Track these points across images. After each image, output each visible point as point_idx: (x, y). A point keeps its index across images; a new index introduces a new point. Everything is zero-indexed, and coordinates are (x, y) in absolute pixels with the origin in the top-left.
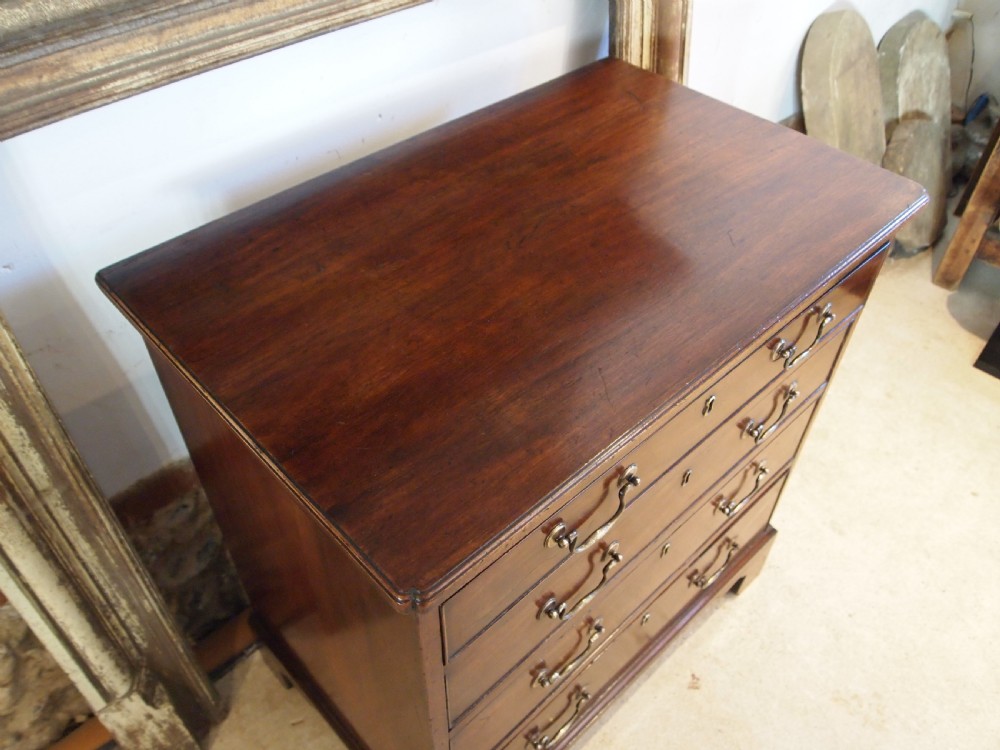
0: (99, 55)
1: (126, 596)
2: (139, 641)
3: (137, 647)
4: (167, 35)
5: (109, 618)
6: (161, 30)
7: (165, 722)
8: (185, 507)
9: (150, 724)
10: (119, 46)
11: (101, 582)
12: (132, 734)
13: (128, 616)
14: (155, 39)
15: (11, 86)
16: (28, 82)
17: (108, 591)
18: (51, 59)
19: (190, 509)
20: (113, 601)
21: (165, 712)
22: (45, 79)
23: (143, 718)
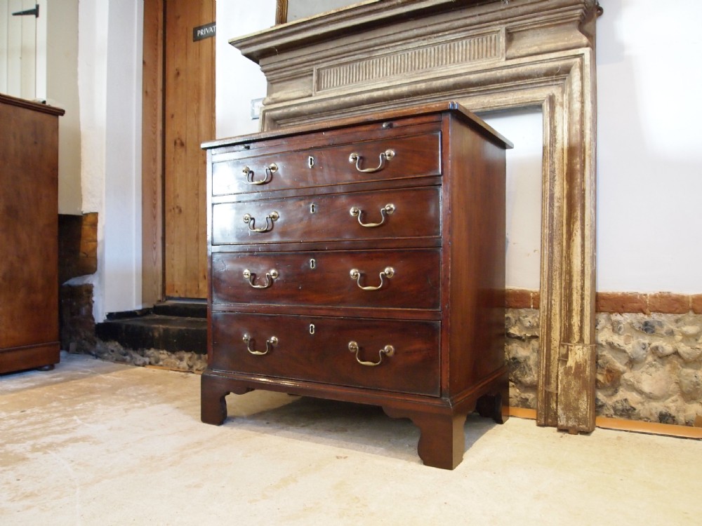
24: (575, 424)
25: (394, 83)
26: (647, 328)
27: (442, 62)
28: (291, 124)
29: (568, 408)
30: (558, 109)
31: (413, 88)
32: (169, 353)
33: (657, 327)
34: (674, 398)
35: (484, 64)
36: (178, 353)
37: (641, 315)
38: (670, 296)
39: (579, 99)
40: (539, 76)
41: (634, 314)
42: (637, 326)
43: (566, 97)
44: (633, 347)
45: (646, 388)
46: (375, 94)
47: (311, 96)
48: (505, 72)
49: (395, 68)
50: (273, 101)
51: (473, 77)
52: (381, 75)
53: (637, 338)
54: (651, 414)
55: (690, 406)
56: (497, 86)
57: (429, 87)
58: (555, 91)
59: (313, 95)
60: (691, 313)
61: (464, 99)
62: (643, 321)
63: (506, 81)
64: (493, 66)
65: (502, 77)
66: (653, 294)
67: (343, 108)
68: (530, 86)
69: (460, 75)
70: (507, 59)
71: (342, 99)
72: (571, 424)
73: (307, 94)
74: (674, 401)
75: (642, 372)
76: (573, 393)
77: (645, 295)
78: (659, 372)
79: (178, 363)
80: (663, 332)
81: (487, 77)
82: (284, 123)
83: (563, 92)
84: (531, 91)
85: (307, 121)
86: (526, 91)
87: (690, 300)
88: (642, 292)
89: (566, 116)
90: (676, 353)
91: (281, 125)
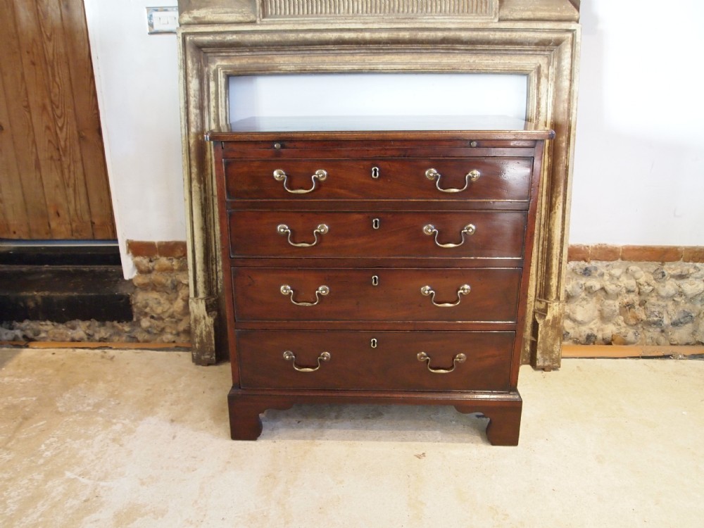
0: (283, 59)
2: (219, 287)
3: (217, 289)
4: (305, 59)
5: (212, 265)
6: (303, 57)
7: (208, 326)
9: (204, 321)
10: (290, 58)
11: (217, 247)
12: (197, 321)
13: (220, 271)
14: (301, 59)
15: (256, 60)
16: (261, 61)
17: (217, 253)
18: (269, 56)
20: (218, 259)
21: (210, 321)
22: (266, 61)
23: (202, 316)
24: (550, 364)
25: (371, 26)
26: (587, 272)
27: (427, 8)
28: (224, 54)
29: (545, 352)
30: (543, 80)
31: (394, 35)
32: (55, 324)
33: (593, 271)
34: (594, 321)
35: (476, 21)
36: (68, 322)
37: (583, 262)
38: (607, 248)
39: (569, 77)
40: (530, 44)
41: (577, 262)
42: (578, 270)
43: (552, 70)
44: (573, 287)
45: (579, 317)
46: (347, 36)
47: (253, 22)
48: (498, 36)
49: (369, 5)
50: (196, 22)
51: (464, 35)
52: (351, 11)
53: (576, 280)
54: (580, 336)
55: (606, 326)
56: (486, 47)
57: (414, 38)
58: (541, 60)
59: (258, 22)
60: (620, 260)
61: (448, 55)
62: (584, 268)
63: (497, 44)
64: (485, 26)
65: (495, 40)
66: (593, 245)
67: (302, 45)
68: (518, 52)
69: (449, 29)
70: (500, 20)
71: (301, 35)
72: (547, 364)
73: (249, 20)
74: (595, 324)
75: (577, 305)
76: (550, 341)
77: (588, 247)
78: (589, 305)
79: (70, 333)
80: (596, 275)
81: (479, 37)
82: (212, 52)
83: (549, 64)
84: (518, 57)
85: (247, 54)
86: (513, 57)
87: (621, 250)
88: (585, 244)
89: (551, 89)
90: (603, 289)
91: (209, 55)
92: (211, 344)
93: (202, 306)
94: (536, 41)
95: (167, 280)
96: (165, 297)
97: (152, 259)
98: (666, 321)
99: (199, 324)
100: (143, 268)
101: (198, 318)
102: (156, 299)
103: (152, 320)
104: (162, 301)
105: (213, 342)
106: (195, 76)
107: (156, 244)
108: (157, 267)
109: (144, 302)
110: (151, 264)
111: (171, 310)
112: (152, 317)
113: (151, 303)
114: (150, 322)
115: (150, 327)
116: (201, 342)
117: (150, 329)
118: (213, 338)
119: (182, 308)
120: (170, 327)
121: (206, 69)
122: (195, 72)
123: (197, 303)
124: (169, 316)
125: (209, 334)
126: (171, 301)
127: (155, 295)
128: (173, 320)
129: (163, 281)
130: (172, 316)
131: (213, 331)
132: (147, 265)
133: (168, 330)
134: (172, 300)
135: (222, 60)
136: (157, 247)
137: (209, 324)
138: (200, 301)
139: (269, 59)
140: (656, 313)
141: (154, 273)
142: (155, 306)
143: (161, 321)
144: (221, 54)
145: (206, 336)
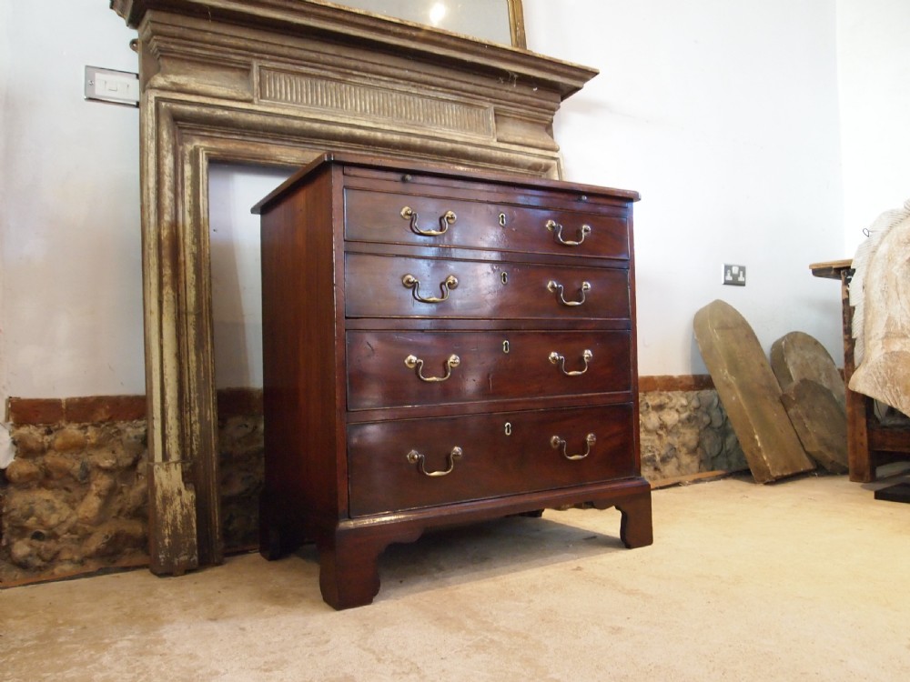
0: (279, 150)
1: (199, 407)
2: (194, 447)
3: (192, 450)
4: (305, 153)
5: (186, 412)
6: (304, 151)
7: (186, 505)
8: (247, 426)
9: (178, 498)
10: (288, 150)
11: (192, 387)
12: (167, 500)
13: (195, 422)
14: (301, 153)
15: (246, 147)
16: (252, 148)
17: (192, 395)
18: (263, 145)
19: (249, 430)
20: (192, 405)
21: (189, 496)
22: (258, 150)
23: (176, 491)
25: (381, 126)
27: (432, 120)
28: (206, 134)
31: (406, 139)
35: (478, 139)
40: (524, 166)
46: (358, 132)
47: (249, 101)
48: (499, 154)
49: (377, 107)
50: (174, 88)
51: (470, 149)
52: (359, 109)
57: (425, 144)
59: (256, 102)
63: (497, 163)
64: (487, 144)
65: (496, 158)
67: (304, 136)
69: (456, 142)
70: (498, 141)
71: (308, 124)
73: (244, 98)
81: (483, 153)
82: (189, 129)
85: (236, 137)
91: (184, 131)
92: (192, 535)
93: (176, 473)
94: (529, 164)
95: (74, 465)
96: (62, 497)
97: (52, 428)
98: (658, 458)
99: (171, 505)
100: (32, 445)
101: (169, 494)
102: (48, 501)
103: (36, 543)
104: (58, 504)
105: (195, 531)
106: (171, 151)
107: (64, 402)
108: (59, 441)
109: (27, 507)
110: (48, 438)
111: (74, 518)
112: (38, 536)
113: (40, 509)
114: (31, 545)
115: (30, 555)
116: (174, 535)
117: (29, 559)
118: (194, 525)
119: (96, 511)
120: (70, 549)
121: (181, 148)
122: (170, 146)
123: (167, 470)
124: (69, 531)
125: (187, 518)
126: (72, 504)
127: (46, 495)
128: (75, 537)
129: (68, 465)
130: (72, 530)
131: (194, 513)
132: (40, 440)
133: (66, 556)
134: (75, 501)
135: (202, 140)
136: (64, 407)
137: (186, 502)
138: (173, 466)
139: (262, 147)
140: (649, 448)
141: (51, 453)
142: (45, 513)
143: (53, 541)
144: (202, 133)
145: (182, 523)
